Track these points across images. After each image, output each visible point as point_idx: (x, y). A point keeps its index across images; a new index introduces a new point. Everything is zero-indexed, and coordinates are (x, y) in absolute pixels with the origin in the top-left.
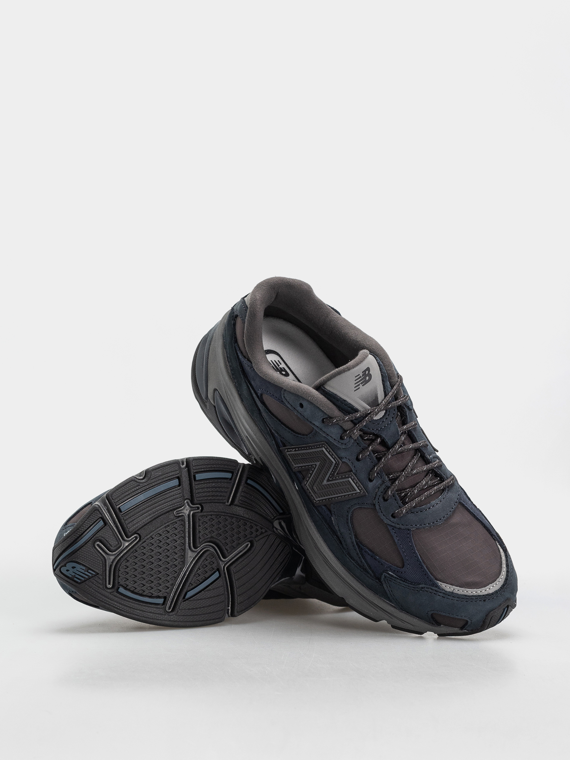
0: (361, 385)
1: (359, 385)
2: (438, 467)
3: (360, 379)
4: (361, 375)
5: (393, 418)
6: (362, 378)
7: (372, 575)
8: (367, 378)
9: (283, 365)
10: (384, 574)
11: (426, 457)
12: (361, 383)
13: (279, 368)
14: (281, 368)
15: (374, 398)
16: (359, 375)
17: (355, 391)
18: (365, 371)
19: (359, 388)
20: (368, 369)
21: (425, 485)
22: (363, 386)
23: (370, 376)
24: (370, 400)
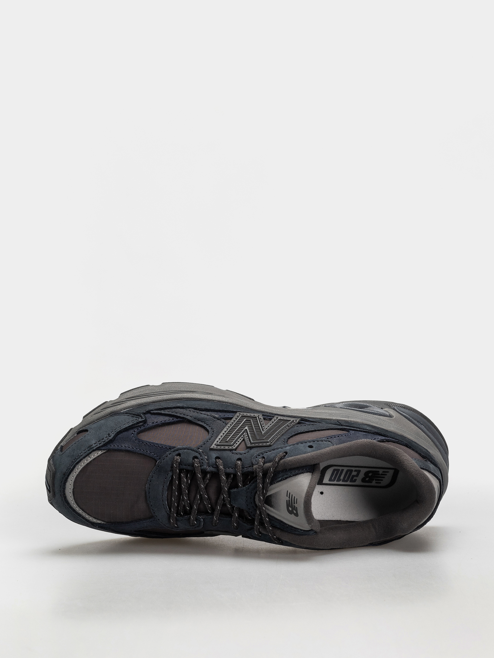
0: (288, 499)
1: (289, 498)
2: (190, 519)
3: (293, 502)
4: (295, 505)
5: (249, 509)
6: (293, 504)
7: (152, 412)
8: (290, 509)
9: (374, 483)
10: (144, 419)
11: (204, 515)
12: (289, 500)
13: (374, 479)
14: (373, 480)
15: (273, 503)
16: (297, 503)
17: (287, 491)
18: (297, 511)
19: (287, 496)
20: (297, 515)
21: (183, 498)
22: (287, 501)
23: (290, 512)
24: (273, 500)
